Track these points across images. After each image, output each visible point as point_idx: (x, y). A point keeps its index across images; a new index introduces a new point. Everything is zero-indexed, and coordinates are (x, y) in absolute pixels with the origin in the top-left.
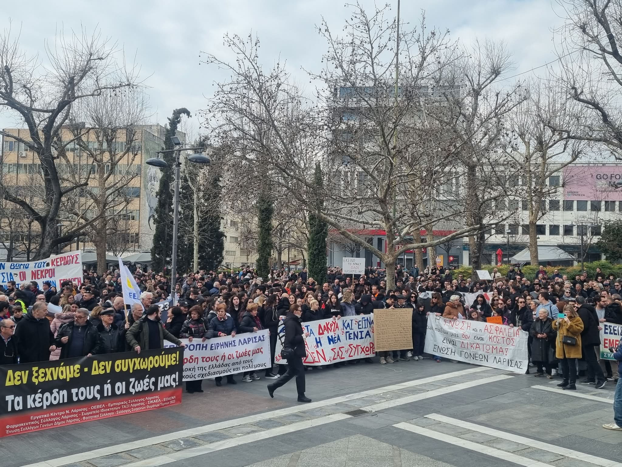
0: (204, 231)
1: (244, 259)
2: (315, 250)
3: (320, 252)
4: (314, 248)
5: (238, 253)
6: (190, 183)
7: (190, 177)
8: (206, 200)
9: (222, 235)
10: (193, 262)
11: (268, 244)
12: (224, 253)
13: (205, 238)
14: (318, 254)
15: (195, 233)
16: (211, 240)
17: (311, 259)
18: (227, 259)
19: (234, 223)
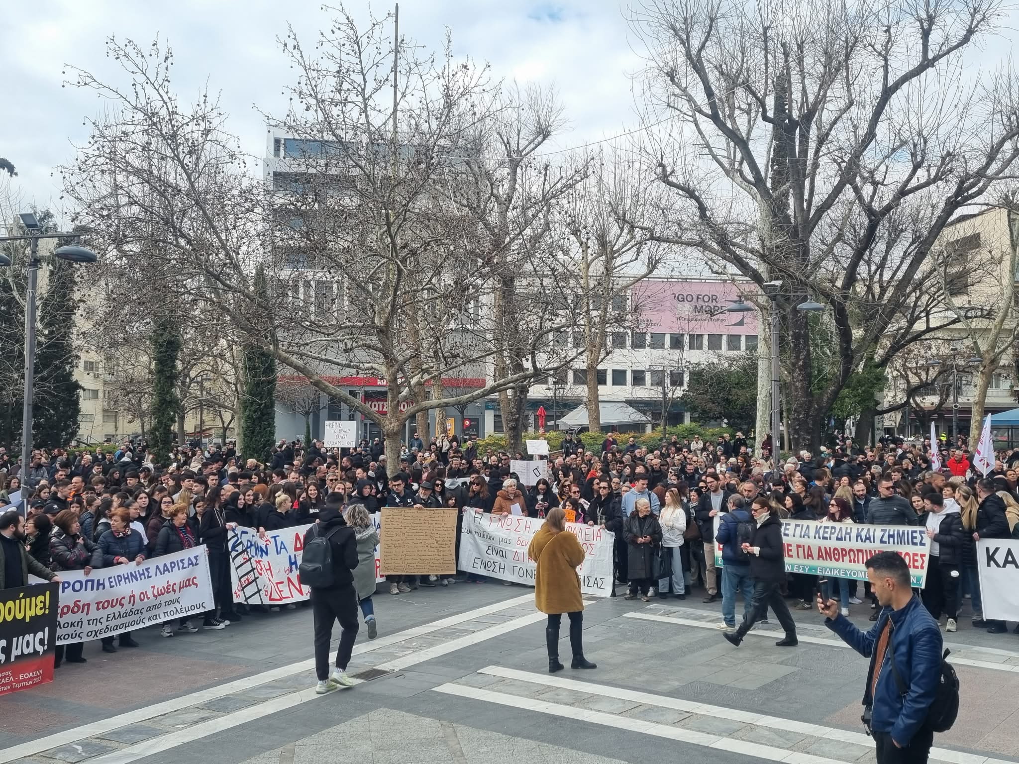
0: (43, 379)
1: (110, 429)
2: (255, 412)
3: (263, 414)
4: (253, 409)
5: (99, 418)
6: (15, 294)
7: (16, 283)
8: (46, 326)
9: (76, 386)
10: (21, 435)
11: (170, 402)
12: (79, 418)
13: (44, 391)
14: (260, 419)
15: (26, 382)
16: (56, 396)
17: (249, 427)
18: (84, 430)
19: (90, 366)
